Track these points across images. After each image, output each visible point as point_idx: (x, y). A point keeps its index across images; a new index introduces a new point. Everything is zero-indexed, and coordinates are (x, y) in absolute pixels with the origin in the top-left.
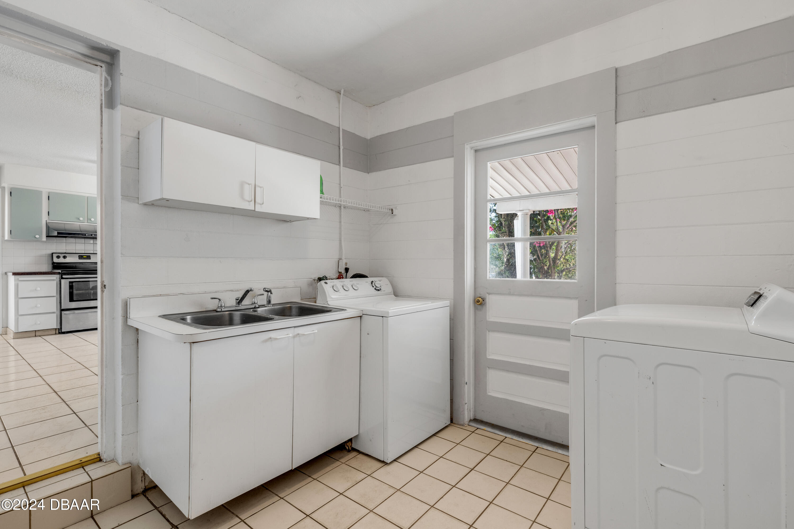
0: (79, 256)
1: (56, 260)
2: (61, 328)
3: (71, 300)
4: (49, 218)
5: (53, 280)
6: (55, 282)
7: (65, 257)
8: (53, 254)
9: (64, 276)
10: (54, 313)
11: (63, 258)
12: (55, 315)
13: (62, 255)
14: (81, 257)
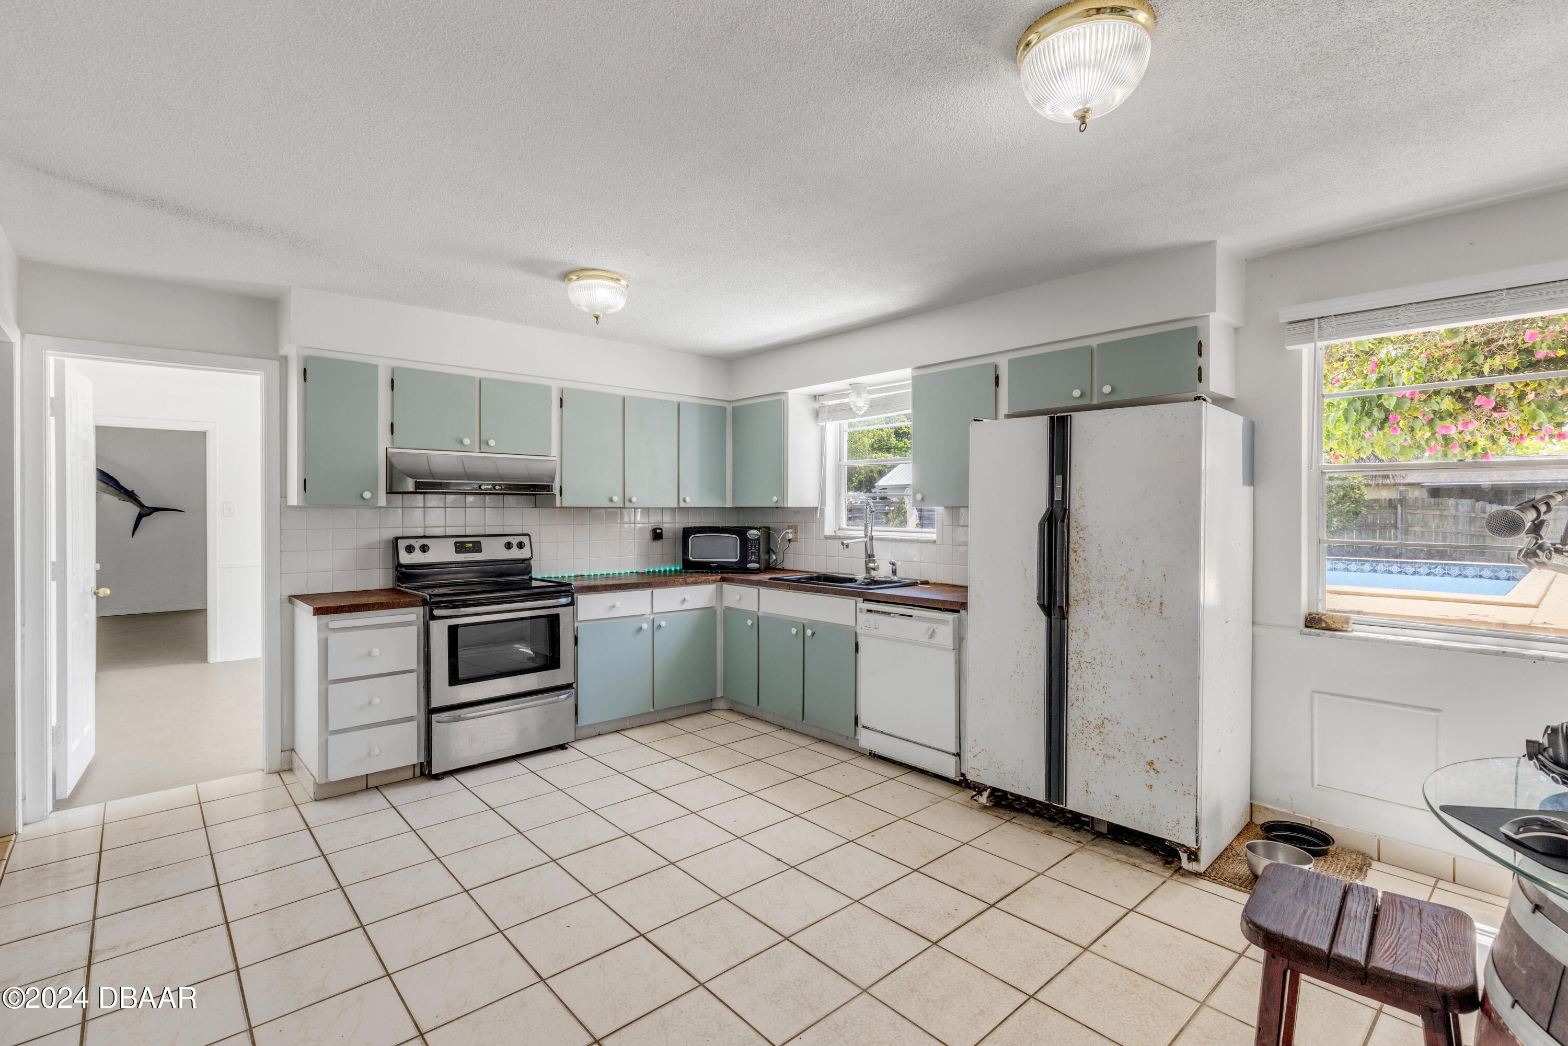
0: (456, 543)
1: (405, 558)
2: (429, 763)
3: (454, 679)
4: (392, 442)
5: (410, 623)
6: (414, 629)
7: (424, 549)
8: (399, 541)
9: (437, 612)
10: (410, 719)
11: (420, 552)
12: (414, 724)
13: (417, 544)
14: (460, 548)
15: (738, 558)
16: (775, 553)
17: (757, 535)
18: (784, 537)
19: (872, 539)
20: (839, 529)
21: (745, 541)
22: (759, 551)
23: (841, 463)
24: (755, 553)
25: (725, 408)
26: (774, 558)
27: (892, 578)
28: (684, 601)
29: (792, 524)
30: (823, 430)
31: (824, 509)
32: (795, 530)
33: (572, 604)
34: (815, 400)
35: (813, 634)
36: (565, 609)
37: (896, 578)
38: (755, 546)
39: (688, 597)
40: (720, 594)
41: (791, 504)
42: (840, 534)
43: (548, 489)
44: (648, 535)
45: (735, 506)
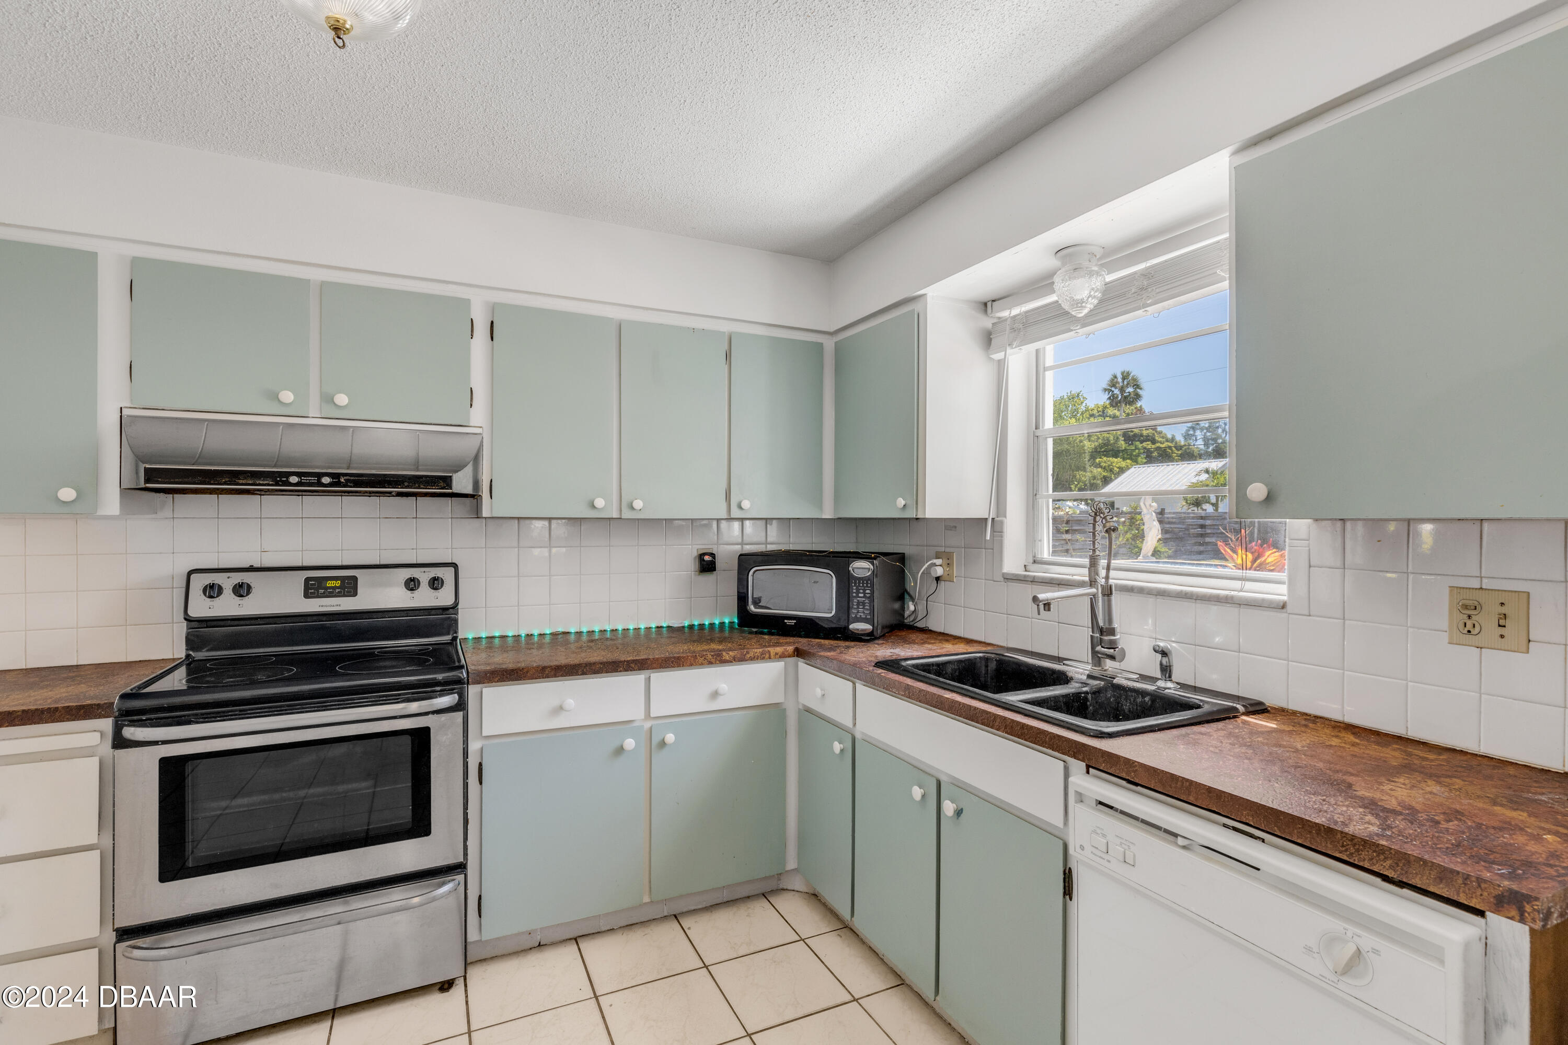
0: (307, 580)
1: (200, 607)
5: (84, 752)
7: (241, 590)
8: (192, 576)
9: (130, 732)
11: (233, 595)
12: (92, 955)
13: (227, 582)
14: (313, 588)
15: (834, 612)
16: (912, 599)
17: (869, 569)
18: (927, 572)
19: (1108, 592)
20: (1034, 562)
21: (846, 582)
22: (872, 599)
23: (1038, 433)
24: (864, 603)
25: (821, 345)
26: (912, 608)
27: (1161, 684)
28: (715, 695)
29: (943, 549)
30: (1001, 366)
31: (1002, 523)
32: (947, 557)
33: (461, 706)
34: (986, 311)
35: (959, 813)
36: (444, 717)
37: (1169, 685)
38: (865, 590)
39: (723, 687)
40: (792, 682)
41: (931, 511)
42: (1038, 572)
43: (442, 484)
44: (692, 565)
45: (837, 517)
